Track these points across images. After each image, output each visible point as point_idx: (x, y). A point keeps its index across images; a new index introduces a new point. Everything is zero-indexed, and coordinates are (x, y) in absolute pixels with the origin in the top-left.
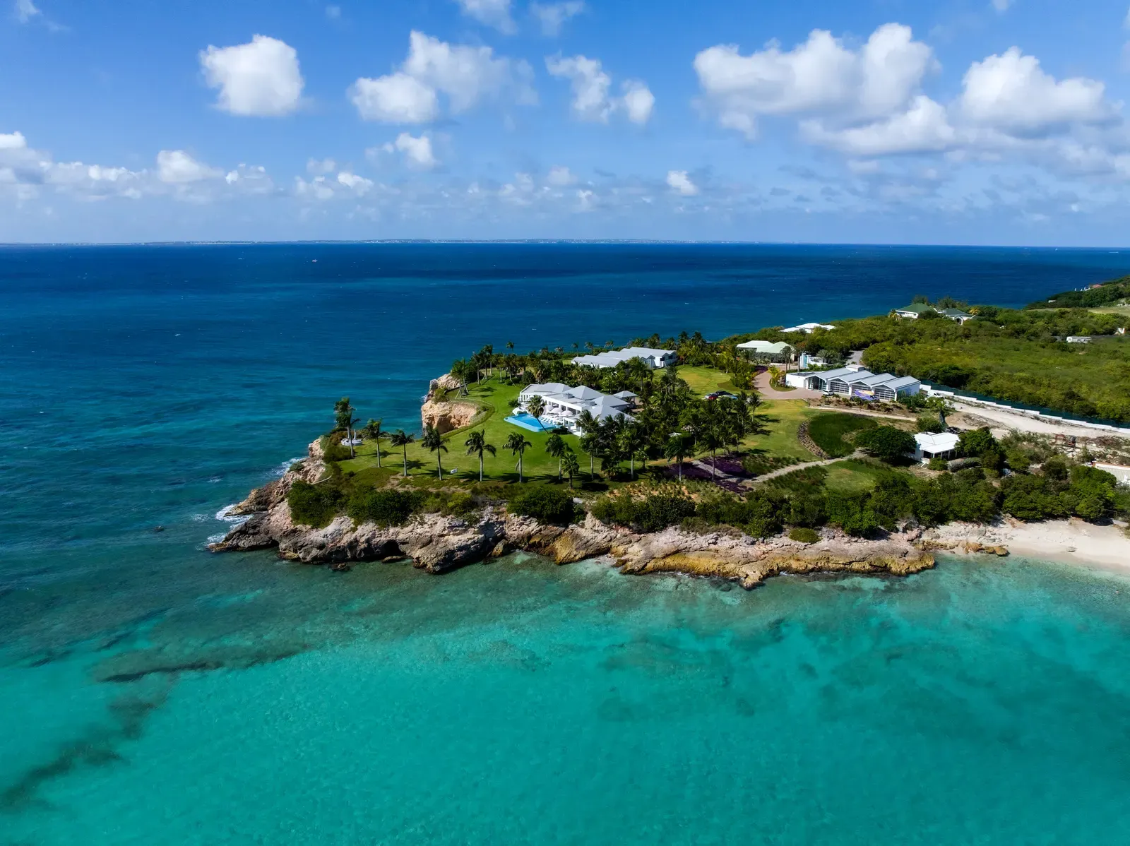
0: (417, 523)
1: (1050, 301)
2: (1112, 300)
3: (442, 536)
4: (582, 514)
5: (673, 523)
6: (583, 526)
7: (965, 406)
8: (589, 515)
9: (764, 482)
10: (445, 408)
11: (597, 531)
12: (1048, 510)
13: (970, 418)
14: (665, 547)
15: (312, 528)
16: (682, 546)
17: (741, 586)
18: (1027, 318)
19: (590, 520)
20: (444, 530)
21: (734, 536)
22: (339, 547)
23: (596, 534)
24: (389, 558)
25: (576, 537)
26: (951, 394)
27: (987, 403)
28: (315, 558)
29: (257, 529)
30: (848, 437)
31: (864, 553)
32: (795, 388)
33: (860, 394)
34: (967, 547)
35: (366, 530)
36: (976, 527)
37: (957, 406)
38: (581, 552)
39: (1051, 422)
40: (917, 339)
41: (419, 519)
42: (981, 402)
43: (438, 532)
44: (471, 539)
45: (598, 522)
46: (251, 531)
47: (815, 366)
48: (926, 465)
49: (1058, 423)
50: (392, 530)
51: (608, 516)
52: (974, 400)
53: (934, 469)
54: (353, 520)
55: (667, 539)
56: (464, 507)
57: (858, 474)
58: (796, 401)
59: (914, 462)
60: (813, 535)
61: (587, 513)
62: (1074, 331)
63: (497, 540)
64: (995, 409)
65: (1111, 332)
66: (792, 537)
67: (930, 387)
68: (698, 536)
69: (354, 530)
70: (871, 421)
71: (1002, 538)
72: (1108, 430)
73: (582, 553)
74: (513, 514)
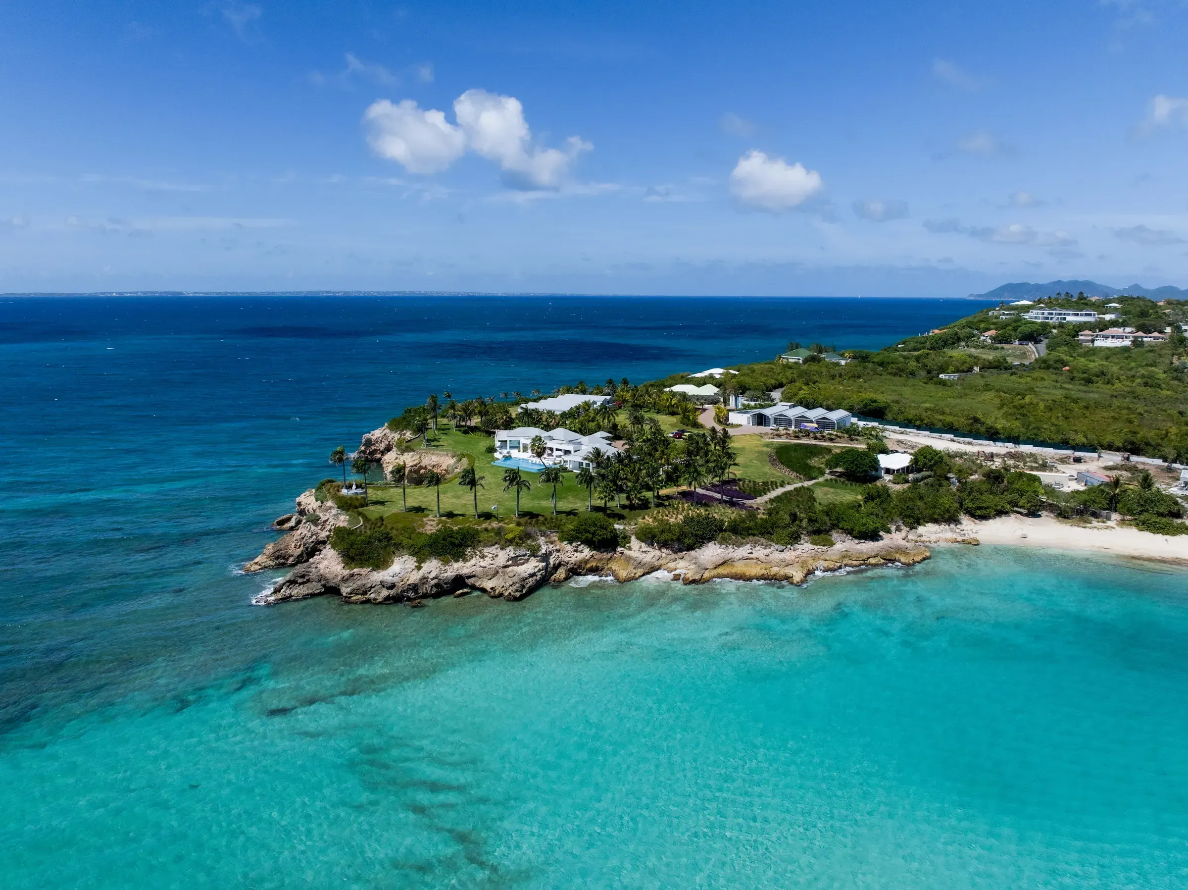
0: (478, 557)
1: (899, 346)
2: (953, 343)
3: (506, 567)
4: (626, 539)
5: (710, 539)
6: (630, 549)
7: (892, 434)
8: (633, 538)
9: (766, 502)
10: (414, 458)
11: (645, 552)
12: (1000, 507)
13: (902, 443)
14: (714, 559)
15: (373, 570)
16: (726, 558)
17: (792, 583)
18: (902, 359)
19: (635, 543)
20: (508, 561)
21: (767, 546)
22: (410, 585)
23: (645, 555)
24: (461, 591)
25: (629, 559)
26: (876, 424)
27: (908, 430)
28: (387, 598)
29: (307, 578)
30: (815, 462)
31: (876, 550)
32: (740, 425)
33: (805, 426)
34: (946, 540)
35: (432, 568)
36: (947, 526)
37: (886, 434)
38: (639, 570)
39: (964, 443)
40: (818, 380)
41: (478, 553)
42: (903, 429)
43: (502, 563)
44: (536, 567)
45: (643, 544)
46: (300, 580)
47: (749, 405)
48: (890, 481)
49: (969, 443)
50: (456, 565)
51: (649, 537)
52: (897, 428)
53: (898, 483)
54: (415, 559)
55: (711, 553)
56: (521, 539)
57: (839, 491)
58: (750, 435)
59: (878, 478)
60: (827, 540)
61: (630, 537)
62: (943, 370)
63: (556, 567)
64: (918, 435)
65: (970, 370)
66: (812, 543)
67: (857, 419)
68: (736, 548)
69: (419, 568)
70: (827, 449)
71: (970, 533)
72: (1010, 447)
73: (640, 572)
74: (566, 542)
